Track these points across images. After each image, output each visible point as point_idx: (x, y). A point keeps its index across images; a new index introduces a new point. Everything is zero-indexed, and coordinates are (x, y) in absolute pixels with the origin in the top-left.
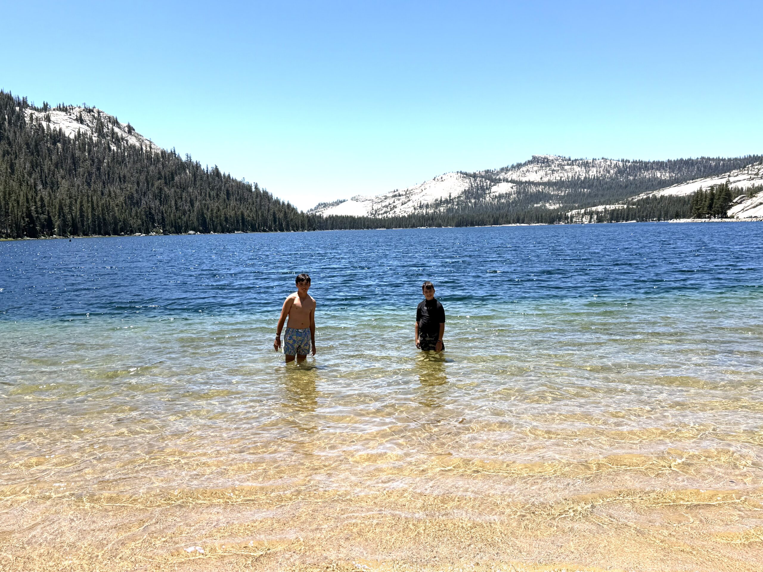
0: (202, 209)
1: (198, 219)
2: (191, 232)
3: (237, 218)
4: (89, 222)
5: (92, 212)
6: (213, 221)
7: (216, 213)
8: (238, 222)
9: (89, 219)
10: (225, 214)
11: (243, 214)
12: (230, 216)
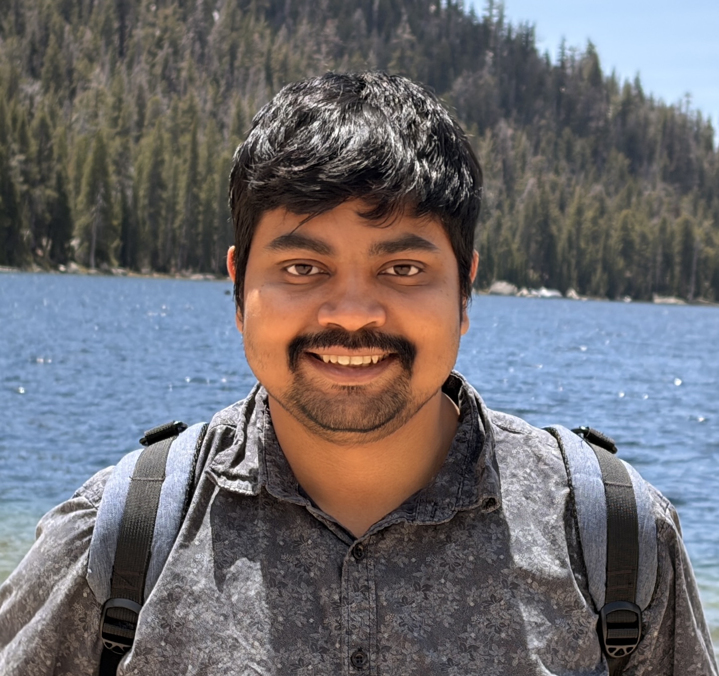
0: (545, 203)
1: (527, 240)
2: (502, 287)
3: (667, 244)
4: (177, 223)
5: (189, 189)
6: (581, 253)
7: (594, 221)
8: (668, 261)
9: (175, 214)
10: (625, 228)
11: (688, 234)
12: (643, 237)
